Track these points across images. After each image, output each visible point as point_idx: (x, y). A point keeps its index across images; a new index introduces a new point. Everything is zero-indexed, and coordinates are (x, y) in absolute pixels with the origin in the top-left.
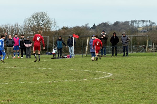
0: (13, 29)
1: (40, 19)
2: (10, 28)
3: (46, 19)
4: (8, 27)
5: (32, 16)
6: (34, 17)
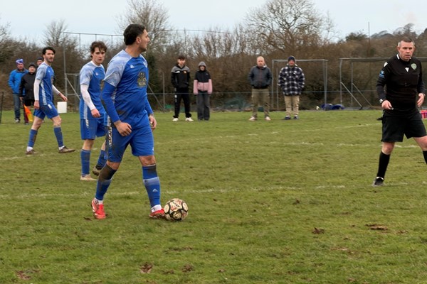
1: (290, 13)
3: (305, 13)
5: (268, 6)
6: (272, 8)
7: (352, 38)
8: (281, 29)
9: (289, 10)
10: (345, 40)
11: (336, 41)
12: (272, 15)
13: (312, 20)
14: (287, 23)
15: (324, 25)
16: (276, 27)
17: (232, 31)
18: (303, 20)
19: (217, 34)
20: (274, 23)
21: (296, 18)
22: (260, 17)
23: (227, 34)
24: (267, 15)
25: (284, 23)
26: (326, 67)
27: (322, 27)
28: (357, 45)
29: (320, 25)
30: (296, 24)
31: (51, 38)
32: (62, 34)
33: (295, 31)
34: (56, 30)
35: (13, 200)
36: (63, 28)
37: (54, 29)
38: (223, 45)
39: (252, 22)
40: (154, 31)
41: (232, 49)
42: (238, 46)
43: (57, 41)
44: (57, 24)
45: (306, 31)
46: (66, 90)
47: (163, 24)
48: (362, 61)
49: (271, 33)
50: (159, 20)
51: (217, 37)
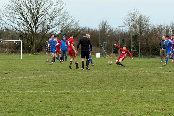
0: (168, 29)
2: (165, 28)
4: (163, 28)
17: (169, 25)
23: (167, 27)
31: (102, 27)
34: (104, 24)
36: (107, 23)
38: (166, 31)
41: (169, 33)
42: (172, 32)
44: (104, 21)
46: (100, 48)
50: (146, 20)
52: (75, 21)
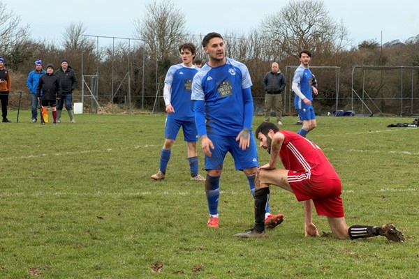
0: (245, 46)
1: (305, 20)
3: (319, 21)
5: (283, 13)
6: (287, 15)
7: (365, 46)
8: (295, 36)
9: (303, 18)
10: (357, 48)
11: (349, 48)
12: (287, 22)
13: (326, 27)
14: (301, 30)
15: (338, 33)
16: (290, 33)
17: (247, 36)
18: (317, 28)
19: (232, 39)
20: (289, 30)
21: (310, 26)
22: (275, 24)
23: (242, 40)
24: (282, 22)
25: (299, 30)
26: (338, 74)
27: (336, 34)
28: (369, 53)
29: (333, 33)
30: (310, 31)
31: (70, 41)
32: (80, 36)
33: (309, 38)
34: (75, 32)
35: (28, 197)
36: (82, 31)
37: (73, 32)
38: (238, 50)
39: (267, 29)
40: (171, 35)
41: (247, 55)
42: (253, 52)
43: (75, 43)
44: (76, 27)
45: (320, 39)
46: (83, 91)
47: (180, 29)
48: (374, 69)
49: (285, 40)
50: (175, 24)
51: (232, 42)
52: (19, 25)
